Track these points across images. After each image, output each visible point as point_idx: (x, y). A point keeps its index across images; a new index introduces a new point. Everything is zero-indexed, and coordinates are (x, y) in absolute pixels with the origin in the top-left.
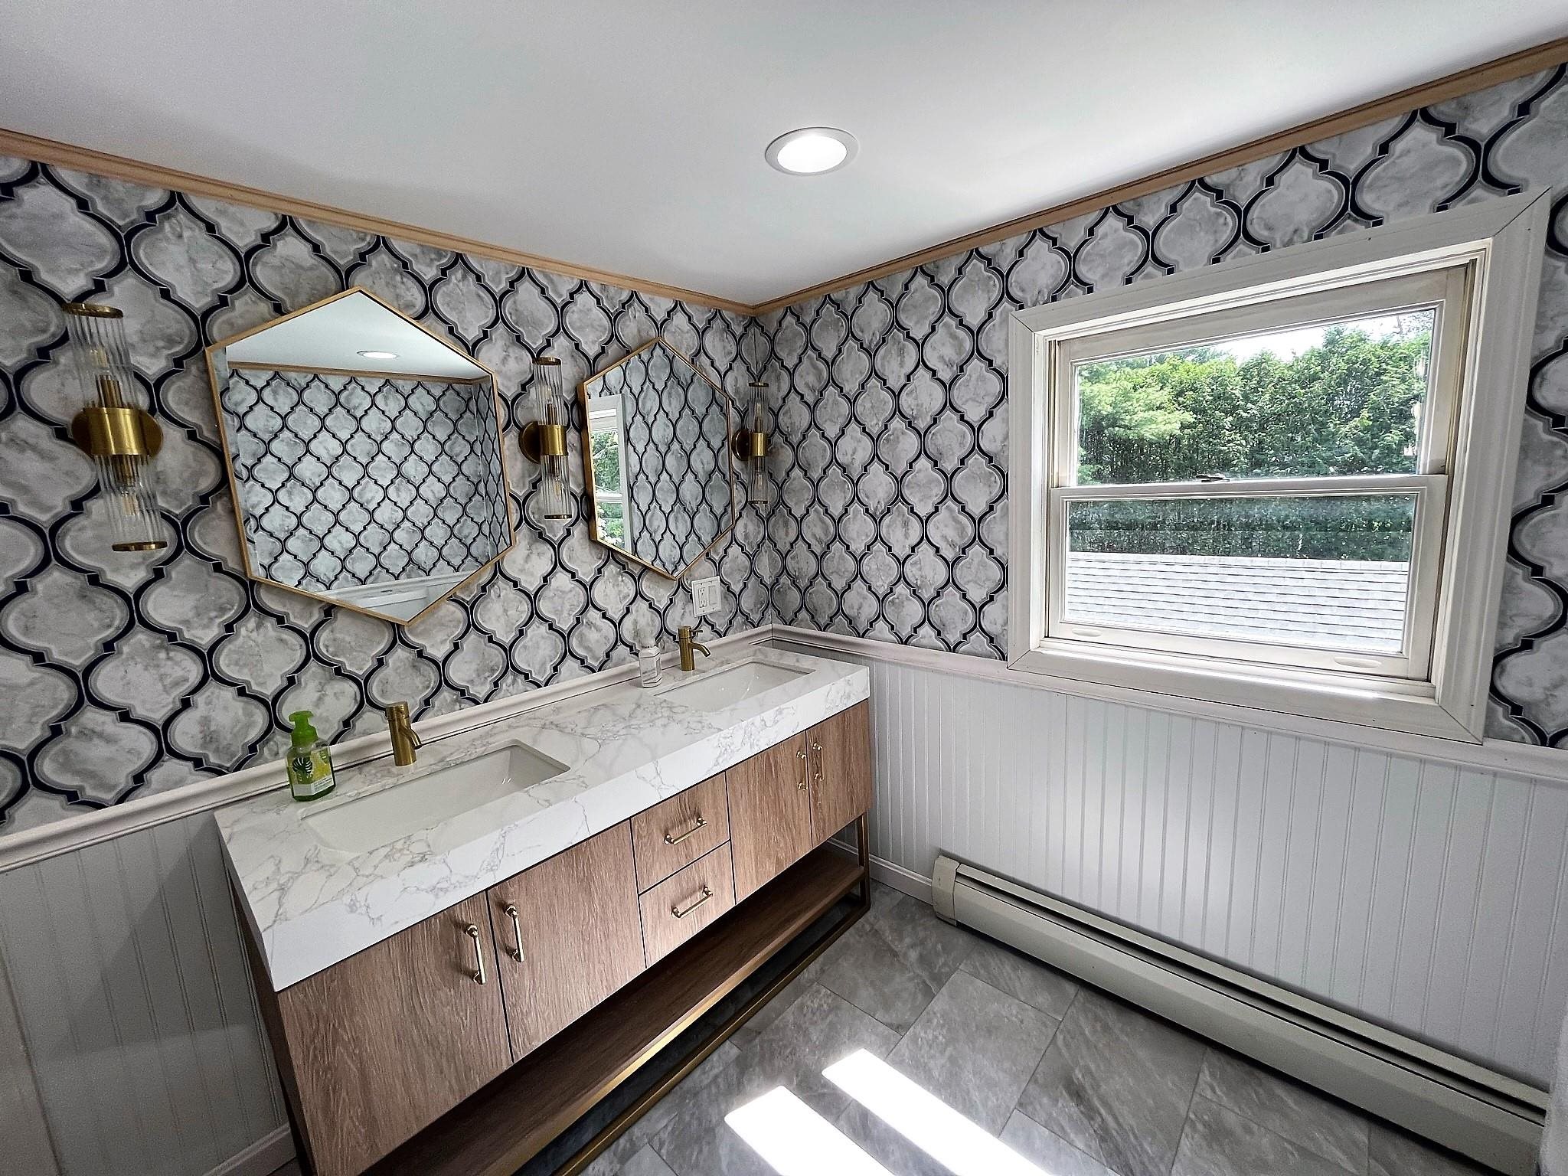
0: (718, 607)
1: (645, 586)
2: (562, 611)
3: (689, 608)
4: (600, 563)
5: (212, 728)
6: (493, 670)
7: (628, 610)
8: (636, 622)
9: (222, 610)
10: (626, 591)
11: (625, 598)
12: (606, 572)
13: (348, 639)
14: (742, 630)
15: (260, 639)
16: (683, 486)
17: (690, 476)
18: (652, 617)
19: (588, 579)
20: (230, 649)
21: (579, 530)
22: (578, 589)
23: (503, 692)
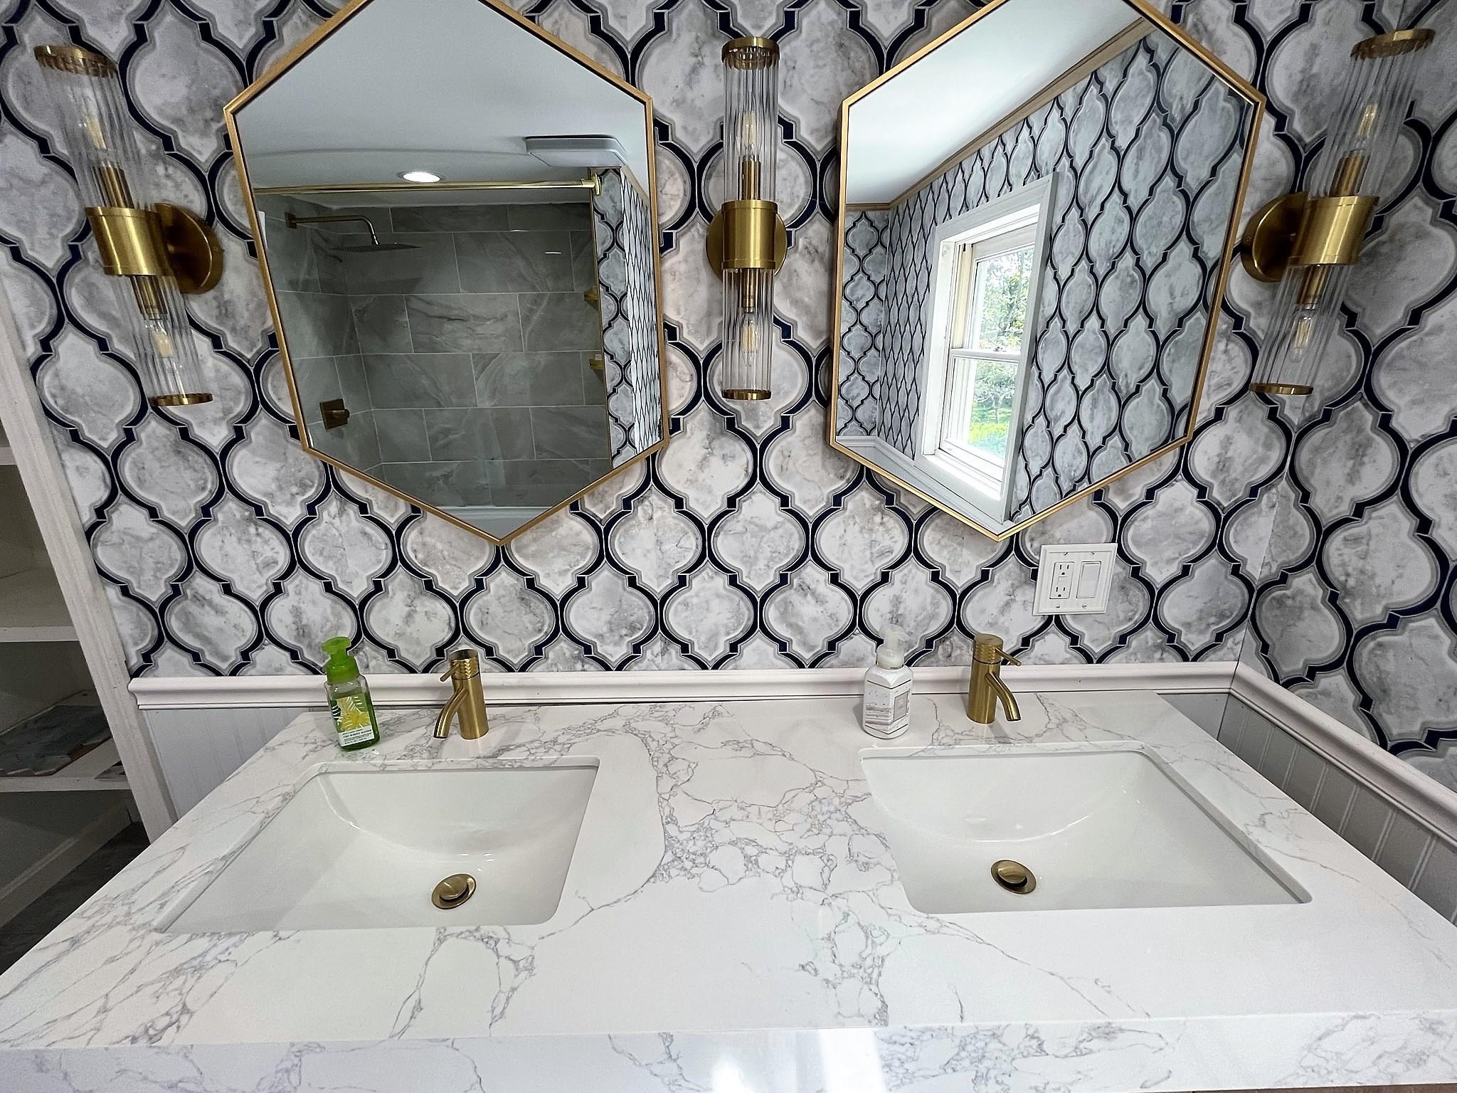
0: (1098, 604)
1: (930, 541)
2: (756, 558)
3: (1024, 594)
4: (841, 485)
5: (304, 622)
6: (633, 629)
7: (885, 578)
8: (897, 601)
9: (304, 487)
10: (886, 542)
11: (882, 554)
12: (850, 502)
13: (439, 546)
14: (1149, 659)
15: (343, 529)
16: (1122, 341)
17: (1140, 321)
18: (933, 597)
19: (811, 513)
20: (314, 536)
21: (807, 419)
22: (788, 525)
23: (646, 662)
